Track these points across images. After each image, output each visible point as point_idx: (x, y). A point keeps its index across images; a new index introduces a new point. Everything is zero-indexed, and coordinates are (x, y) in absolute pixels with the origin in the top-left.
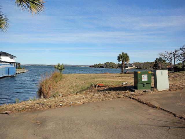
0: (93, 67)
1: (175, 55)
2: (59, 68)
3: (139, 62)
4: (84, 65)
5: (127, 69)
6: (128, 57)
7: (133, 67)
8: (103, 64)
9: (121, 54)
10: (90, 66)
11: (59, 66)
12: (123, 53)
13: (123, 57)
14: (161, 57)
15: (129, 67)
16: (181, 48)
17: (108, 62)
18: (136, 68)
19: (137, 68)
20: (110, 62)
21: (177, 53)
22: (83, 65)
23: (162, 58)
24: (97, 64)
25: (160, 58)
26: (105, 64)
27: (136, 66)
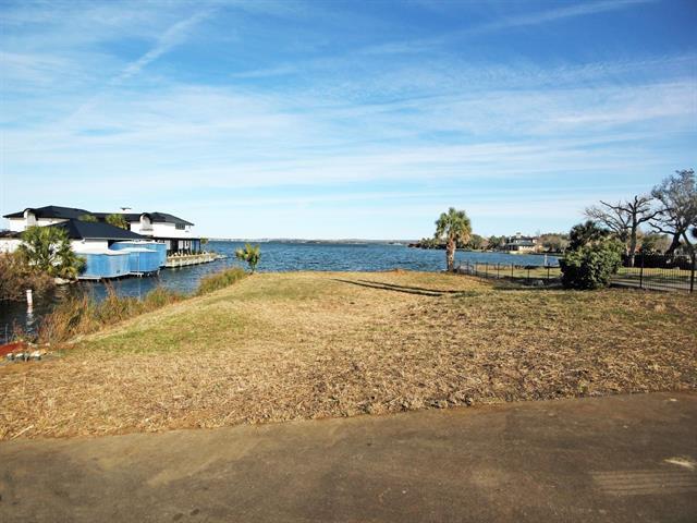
0: (418, 246)
1: (634, 214)
2: (247, 256)
5: (515, 252)
6: (467, 222)
7: (533, 249)
9: (447, 214)
10: (411, 245)
11: (246, 253)
12: (452, 211)
14: (593, 220)
15: (521, 248)
16: (654, 191)
18: (546, 249)
19: (548, 251)
21: (643, 207)
23: (594, 224)
25: (590, 224)
27: (546, 246)
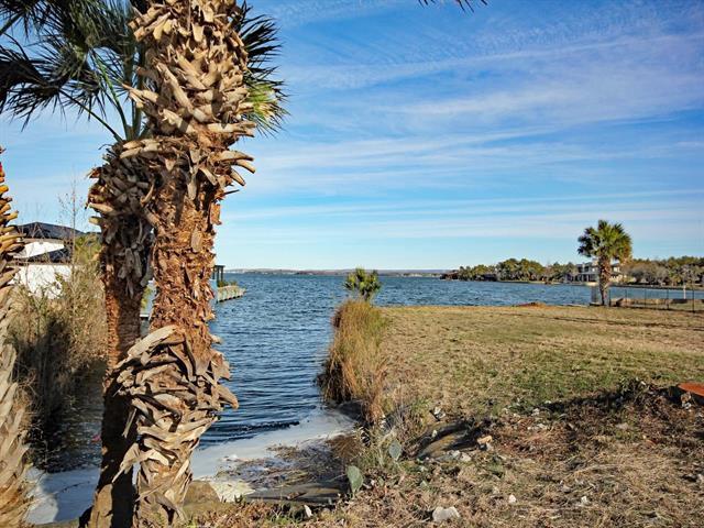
0: (455, 277)
2: (362, 284)
3: (645, 259)
4: (419, 272)
6: (626, 239)
7: (617, 279)
8: (492, 268)
9: (596, 229)
10: (444, 276)
11: (361, 279)
12: (602, 225)
13: (604, 241)
17: (513, 261)
18: (634, 280)
19: (636, 283)
20: (519, 260)
22: (415, 272)
24: (472, 267)
26: (502, 266)
27: (634, 275)
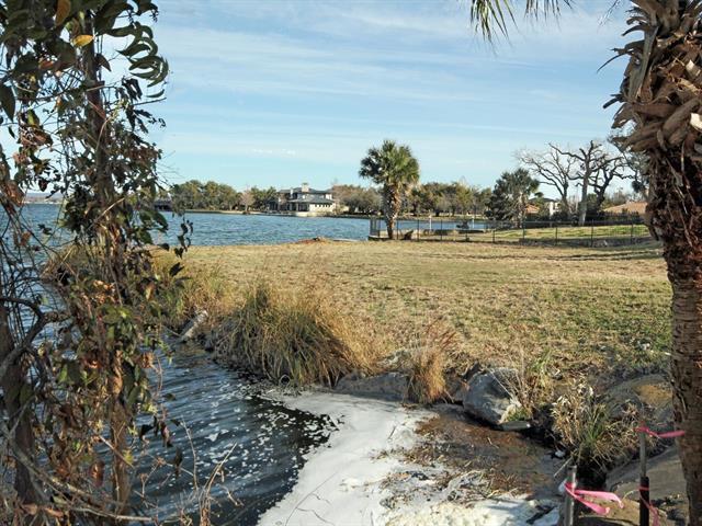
1: (587, 162)
5: (304, 214)
7: (331, 209)
13: (388, 164)
15: (312, 207)
17: (195, 183)
18: (347, 209)
19: (349, 213)
23: (526, 173)
25: (521, 173)
27: (345, 204)
